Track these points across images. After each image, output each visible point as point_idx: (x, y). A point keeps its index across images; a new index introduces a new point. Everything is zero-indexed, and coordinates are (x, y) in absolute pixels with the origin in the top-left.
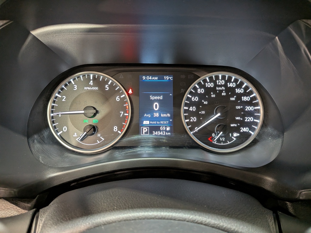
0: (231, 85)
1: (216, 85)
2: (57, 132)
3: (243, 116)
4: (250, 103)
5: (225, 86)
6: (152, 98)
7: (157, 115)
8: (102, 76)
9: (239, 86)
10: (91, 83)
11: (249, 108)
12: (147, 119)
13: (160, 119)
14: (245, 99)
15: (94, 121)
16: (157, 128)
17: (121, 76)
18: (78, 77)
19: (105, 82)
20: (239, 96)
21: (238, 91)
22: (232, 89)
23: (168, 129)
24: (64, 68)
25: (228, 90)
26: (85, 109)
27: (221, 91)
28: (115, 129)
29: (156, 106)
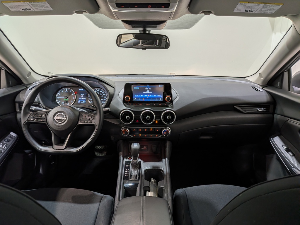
0: (101, 91)
1: (97, 91)
2: (58, 102)
3: (103, 99)
4: (105, 96)
5: (99, 92)
6: (81, 94)
7: (82, 98)
8: (69, 89)
9: (103, 92)
10: (66, 91)
11: (104, 97)
12: (80, 99)
13: (83, 99)
14: (104, 95)
15: (67, 100)
16: (82, 102)
17: (74, 89)
18: (63, 89)
19: (70, 90)
20: (103, 94)
21: (102, 93)
22: (101, 93)
23: (85, 102)
24: (60, 87)
25: (100, 92)
26: (65, 96)
27: (98, 93)
28: (72, 101)
29: (82, 96)
